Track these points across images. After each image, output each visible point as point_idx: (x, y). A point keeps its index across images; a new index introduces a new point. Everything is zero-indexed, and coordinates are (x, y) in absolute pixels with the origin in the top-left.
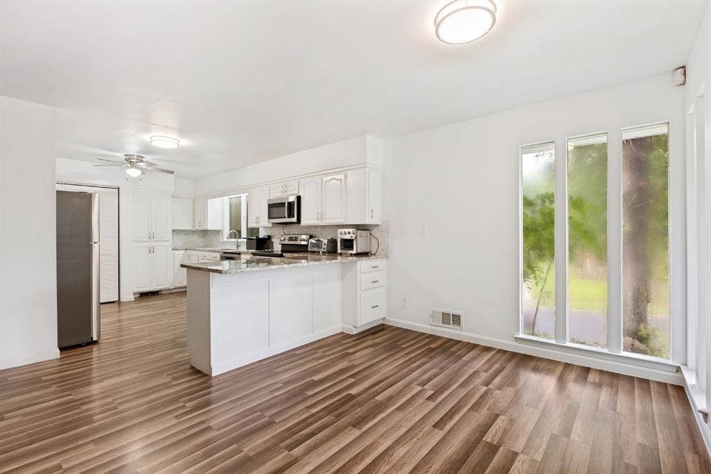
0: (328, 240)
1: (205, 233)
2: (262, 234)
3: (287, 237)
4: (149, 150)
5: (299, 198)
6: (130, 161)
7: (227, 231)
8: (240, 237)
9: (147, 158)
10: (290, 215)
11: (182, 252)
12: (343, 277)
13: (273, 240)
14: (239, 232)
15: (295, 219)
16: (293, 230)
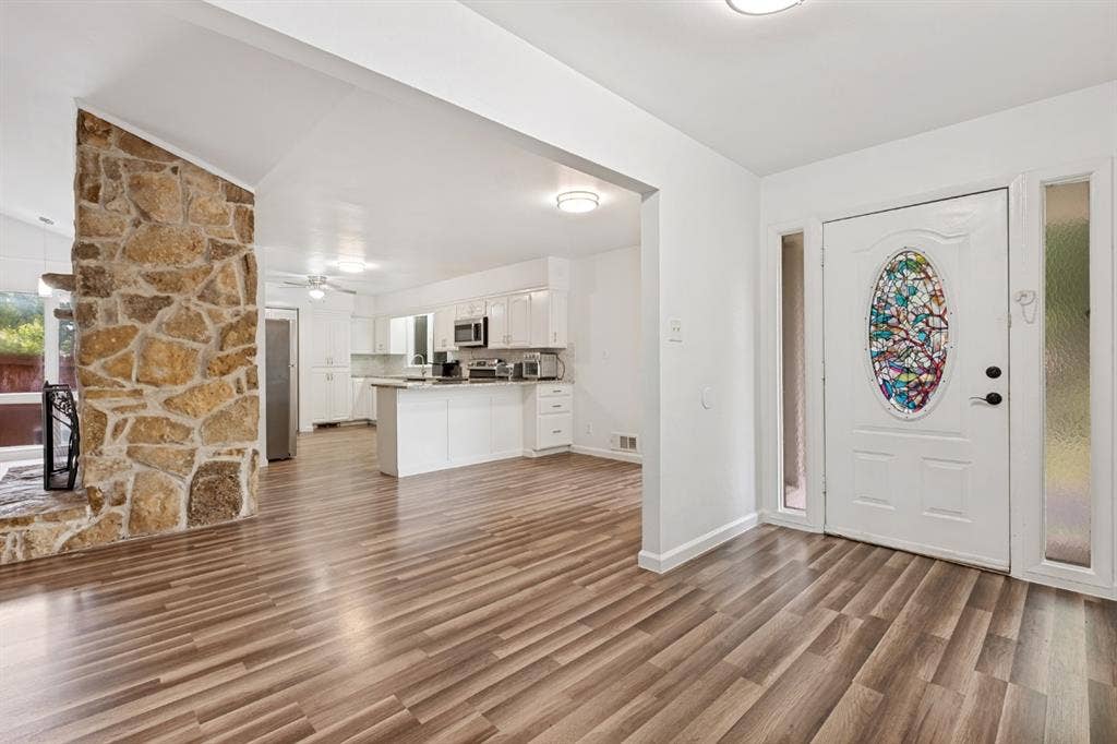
0: (516, 365)
1: (386, 358)
2: (450, 359)
3: (476, 362)
4: (334, 272)
5: (486, 320)
6: (312, 282)
7: (411, 355)
8: (426, 363)
9: (329, 279)
10: (477, 337)
11: (362, 380)
12: (524, 400)
13: (461, 365)
14: (425, 357)
15: (481, 343)
16: (481, 354)
